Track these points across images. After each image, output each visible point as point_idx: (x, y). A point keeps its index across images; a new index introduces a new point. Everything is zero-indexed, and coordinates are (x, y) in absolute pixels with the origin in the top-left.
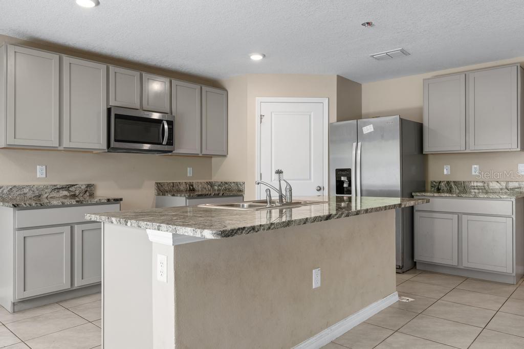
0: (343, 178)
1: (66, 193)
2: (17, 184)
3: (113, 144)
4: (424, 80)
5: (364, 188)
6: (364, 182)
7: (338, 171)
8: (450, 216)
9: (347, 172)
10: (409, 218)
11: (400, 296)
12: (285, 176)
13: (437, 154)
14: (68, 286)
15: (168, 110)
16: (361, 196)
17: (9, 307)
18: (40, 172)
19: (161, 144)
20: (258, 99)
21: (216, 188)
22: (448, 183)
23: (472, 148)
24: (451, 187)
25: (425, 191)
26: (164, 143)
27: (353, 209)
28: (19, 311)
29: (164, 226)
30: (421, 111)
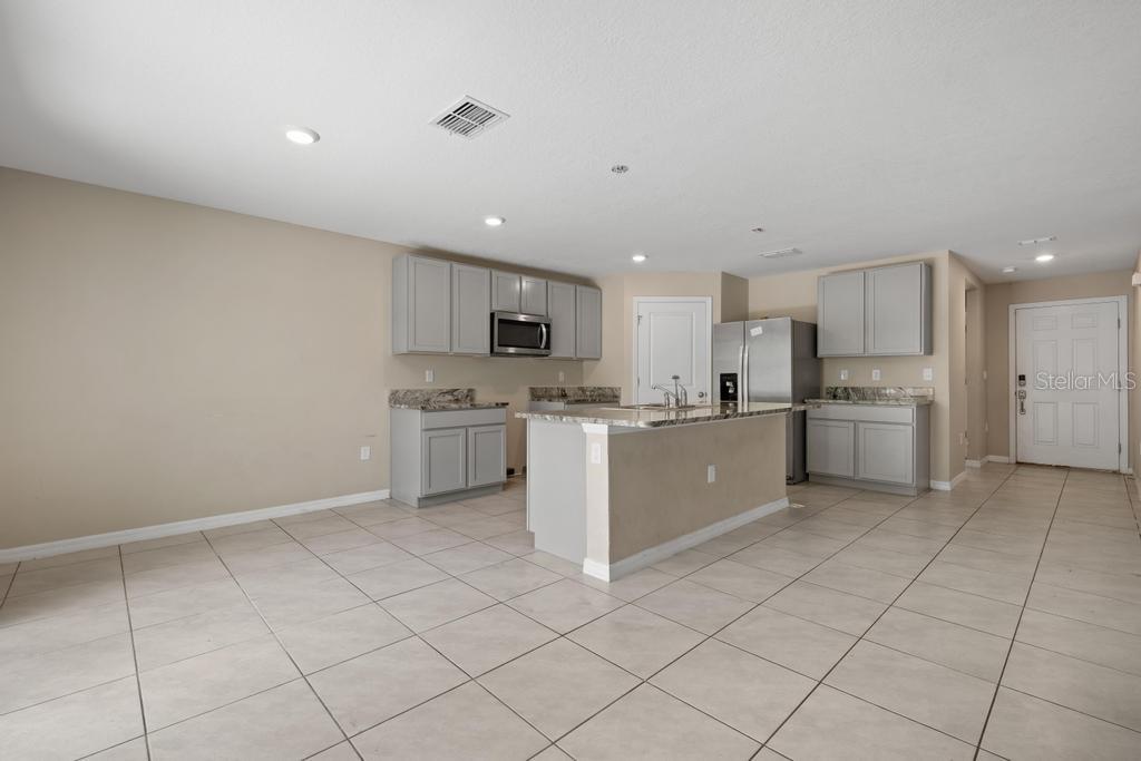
0: (728, 384)
1: (450, 397)
2: (410, 388)
3: (496, 349)
4: (819, 278)
5: (751, 395)
6: (751, 388)
7: (722, 375)
8: (846, 424)
9: (733, 377)
10: (801, 424)
11: (790, 502)
12: (681, 382)
13: (833, 358)
14: (464, 486)
15: (544, 314)
16: (749, 401)
17: (415, 503)
18: (429, 376)
19: (539, 348)
20: (636, 299)
21: (588, 393)
22: (845, 389)
23: (871, 351)
24: (849, 394)
25: (819, 398)
26: (542, 347)
27: (740, 411)
28: (426, 507)
29: (600, 420)
30: (815, 309)
